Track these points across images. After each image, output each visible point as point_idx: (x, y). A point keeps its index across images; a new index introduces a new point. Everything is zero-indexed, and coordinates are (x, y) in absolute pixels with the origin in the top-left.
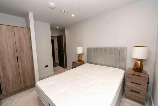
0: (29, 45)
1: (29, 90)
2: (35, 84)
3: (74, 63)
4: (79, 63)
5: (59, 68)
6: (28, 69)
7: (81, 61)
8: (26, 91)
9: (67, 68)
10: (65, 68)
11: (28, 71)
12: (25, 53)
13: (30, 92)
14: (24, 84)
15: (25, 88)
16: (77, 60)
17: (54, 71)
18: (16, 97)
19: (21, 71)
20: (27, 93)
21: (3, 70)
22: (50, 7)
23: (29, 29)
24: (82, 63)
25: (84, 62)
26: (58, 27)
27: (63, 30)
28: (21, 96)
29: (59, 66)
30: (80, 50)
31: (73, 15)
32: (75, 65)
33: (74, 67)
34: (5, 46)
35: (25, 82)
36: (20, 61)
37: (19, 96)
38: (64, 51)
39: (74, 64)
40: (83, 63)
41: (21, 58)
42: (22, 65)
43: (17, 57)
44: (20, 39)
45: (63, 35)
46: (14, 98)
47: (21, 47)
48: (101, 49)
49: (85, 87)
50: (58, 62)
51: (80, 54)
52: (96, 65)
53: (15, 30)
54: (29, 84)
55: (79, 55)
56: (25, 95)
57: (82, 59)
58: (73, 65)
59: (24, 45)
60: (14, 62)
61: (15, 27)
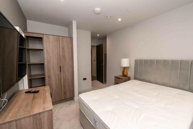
0: (70, 55)
1: (68, 102)
2: (74, 97)
3: (117, 77)
4: (124, 78)
5: (97, 82)
6: (68, 79)
7: (126, 76)
8: (66, 103)
9: (107, 83)
10: (104, 83)
11: (68, 82)
12: (67, 63)
13: (70, 104)
14: (64, 95)
15: (65, 99)
16: (121, 74)
17: (93, 85)
18: (58, 107)
19: (62, 81)
20: (67, 105)
21: (49, 79)
22: (96, 13)
23: (71, 38)
24: (127, 78)
25: (130, 77)
26: (98, 35)
27: (104, 38)
28: (62, 107)
29: (97, 80)
30: (125, 63)
31: (120, 20)
32: (118, 81)
33: (116, 83)
34: (51, 55)
35: (65, 93)
36: (62, 71)
37: (60, 106)
38: (104, 63)
39: (117, 79)
40: (129, 79)
41: (63, 68)
42: (63, 76)
43: (60, 67)
44: (63, 49)
45: (104, 44)
46: (56, 108)
47: (64, 57)
48: (158, 62)
49: (137, 109)
50: (96, 75)
51: (125, 68)
52: (148, 83)
53: (60, 40)
54: (68, 96)
55: (123, 69)
56: (65, 107)
57: (127, 74)
58: (115, 80)
59: (67, 55)
60: (57, 72)
61: (60, 37)
